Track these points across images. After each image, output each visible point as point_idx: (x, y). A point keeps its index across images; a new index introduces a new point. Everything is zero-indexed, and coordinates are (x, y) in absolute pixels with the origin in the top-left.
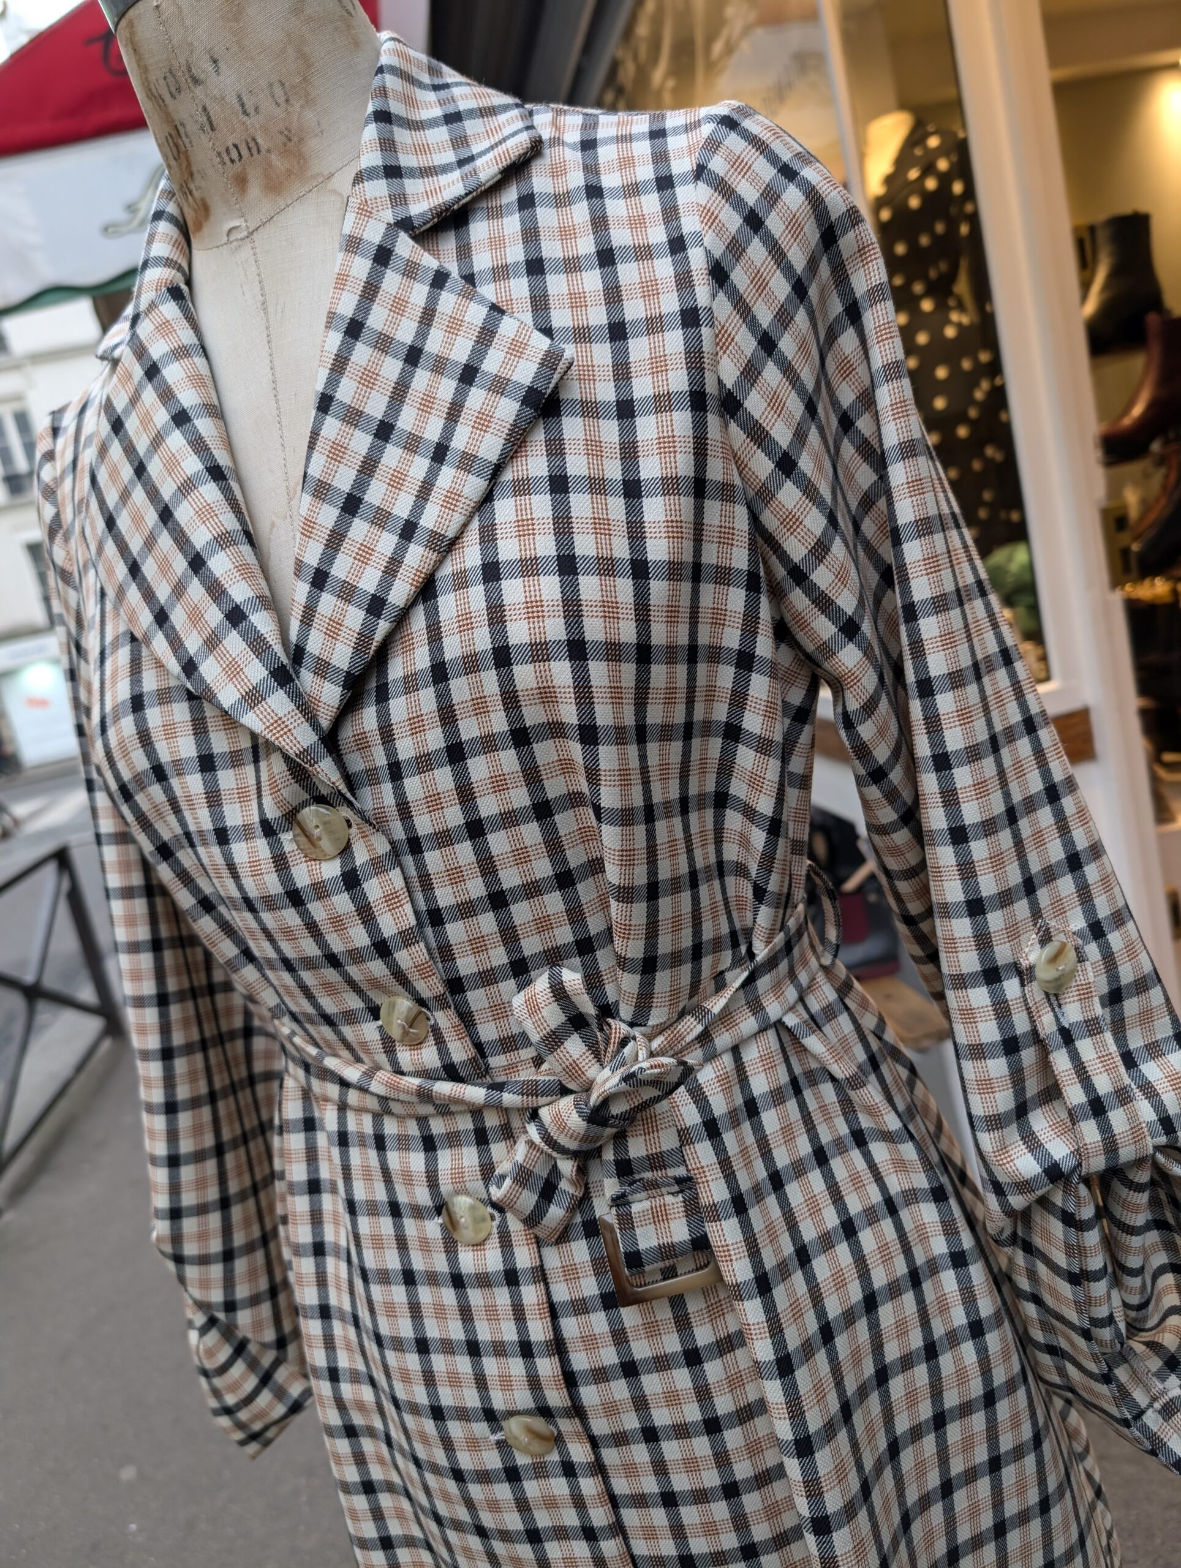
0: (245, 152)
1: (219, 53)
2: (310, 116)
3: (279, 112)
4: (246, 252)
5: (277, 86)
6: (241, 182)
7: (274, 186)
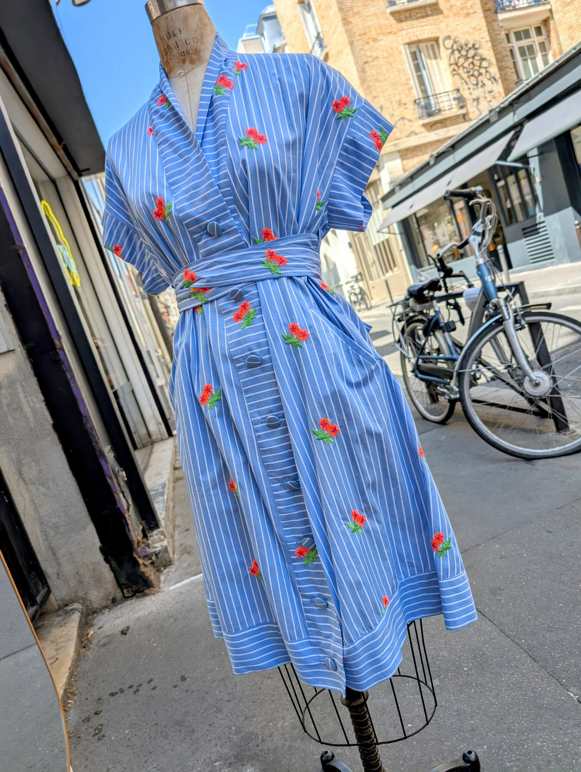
0: (185, 54)
1: (181, 29)
2: (202, 46)
3: (195, 45)
4: (184, 78)
5: (195, 39)
6: (184, 61)
7: (192, 62)
